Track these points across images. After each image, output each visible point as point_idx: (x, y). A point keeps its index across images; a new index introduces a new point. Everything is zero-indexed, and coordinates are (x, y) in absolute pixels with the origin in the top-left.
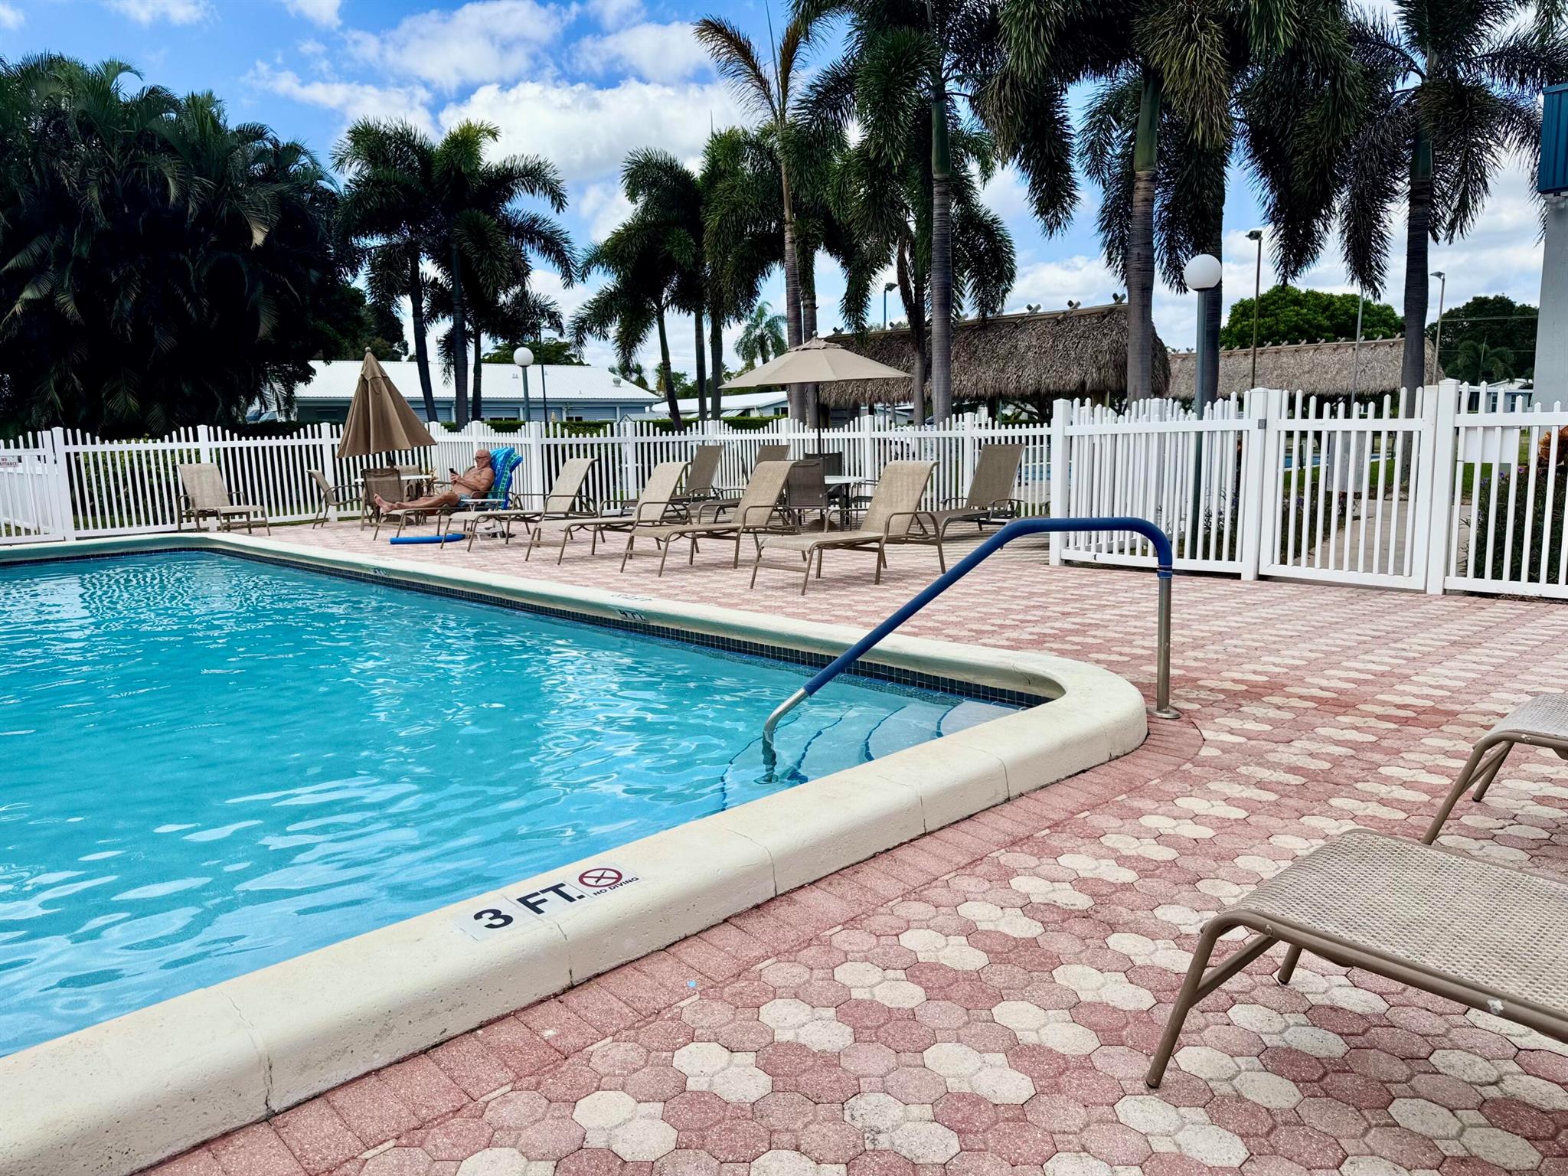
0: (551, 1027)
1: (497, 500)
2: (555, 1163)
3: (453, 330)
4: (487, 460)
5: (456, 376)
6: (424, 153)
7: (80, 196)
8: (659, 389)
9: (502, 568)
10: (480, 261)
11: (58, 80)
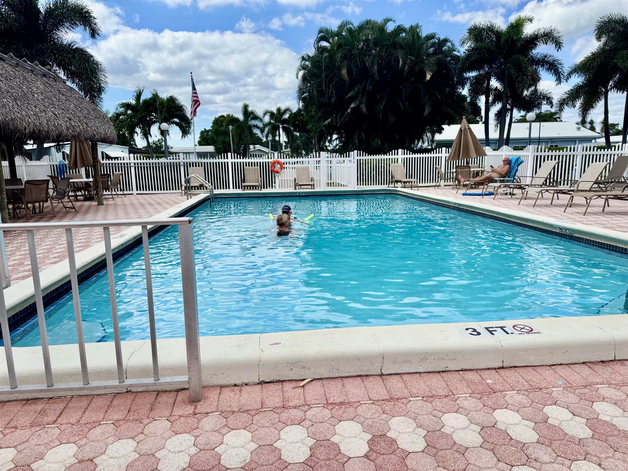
0: (490, 379)
1: (509, 179)
2: (481, 428)
3: (501, 109)
4: (507, 162)
5: (500, 128)
6: (498, 34)
7: (371, 69)
8: (602, 132)
9: (507, 207)
10: (517, 77)
11: (369, 28)
